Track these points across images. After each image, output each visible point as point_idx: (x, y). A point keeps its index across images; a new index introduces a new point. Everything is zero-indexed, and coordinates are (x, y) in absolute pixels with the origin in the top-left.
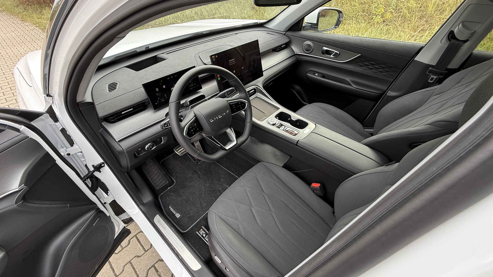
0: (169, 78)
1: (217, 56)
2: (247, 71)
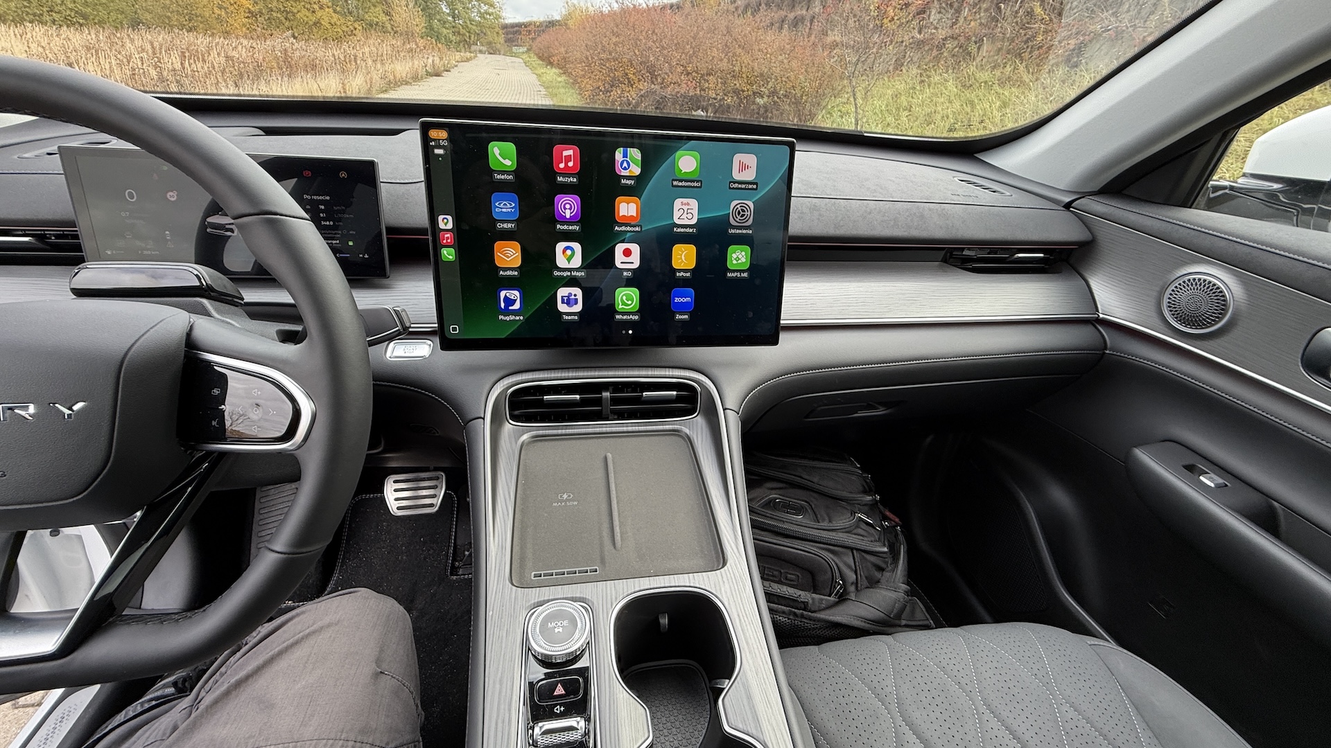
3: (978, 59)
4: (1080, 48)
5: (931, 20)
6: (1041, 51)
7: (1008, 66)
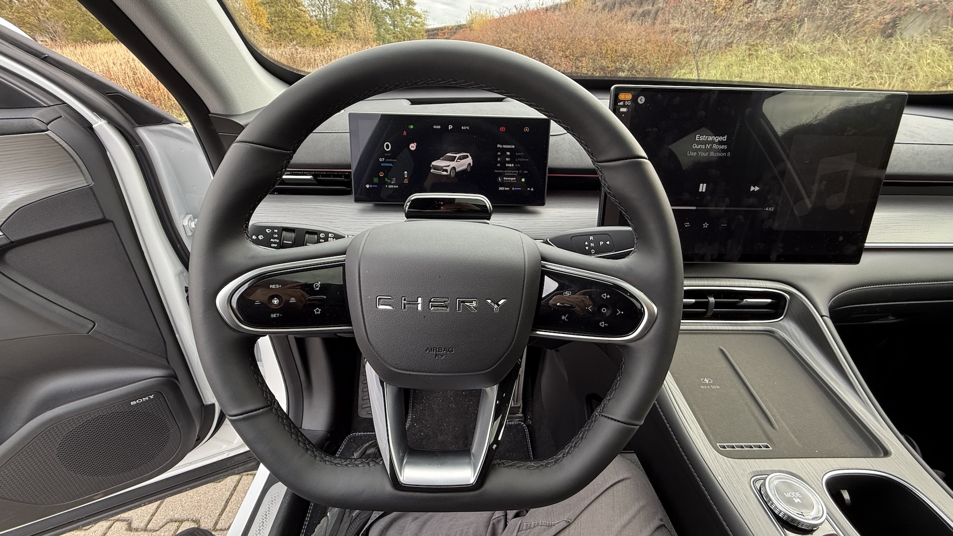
0: (439, 127)
1: (641, 100)
2: (771, 209)
3: (800, 35)
4: (895, 21)
5: (757, 7)
6: (858, 25)
7: (827, 39)
